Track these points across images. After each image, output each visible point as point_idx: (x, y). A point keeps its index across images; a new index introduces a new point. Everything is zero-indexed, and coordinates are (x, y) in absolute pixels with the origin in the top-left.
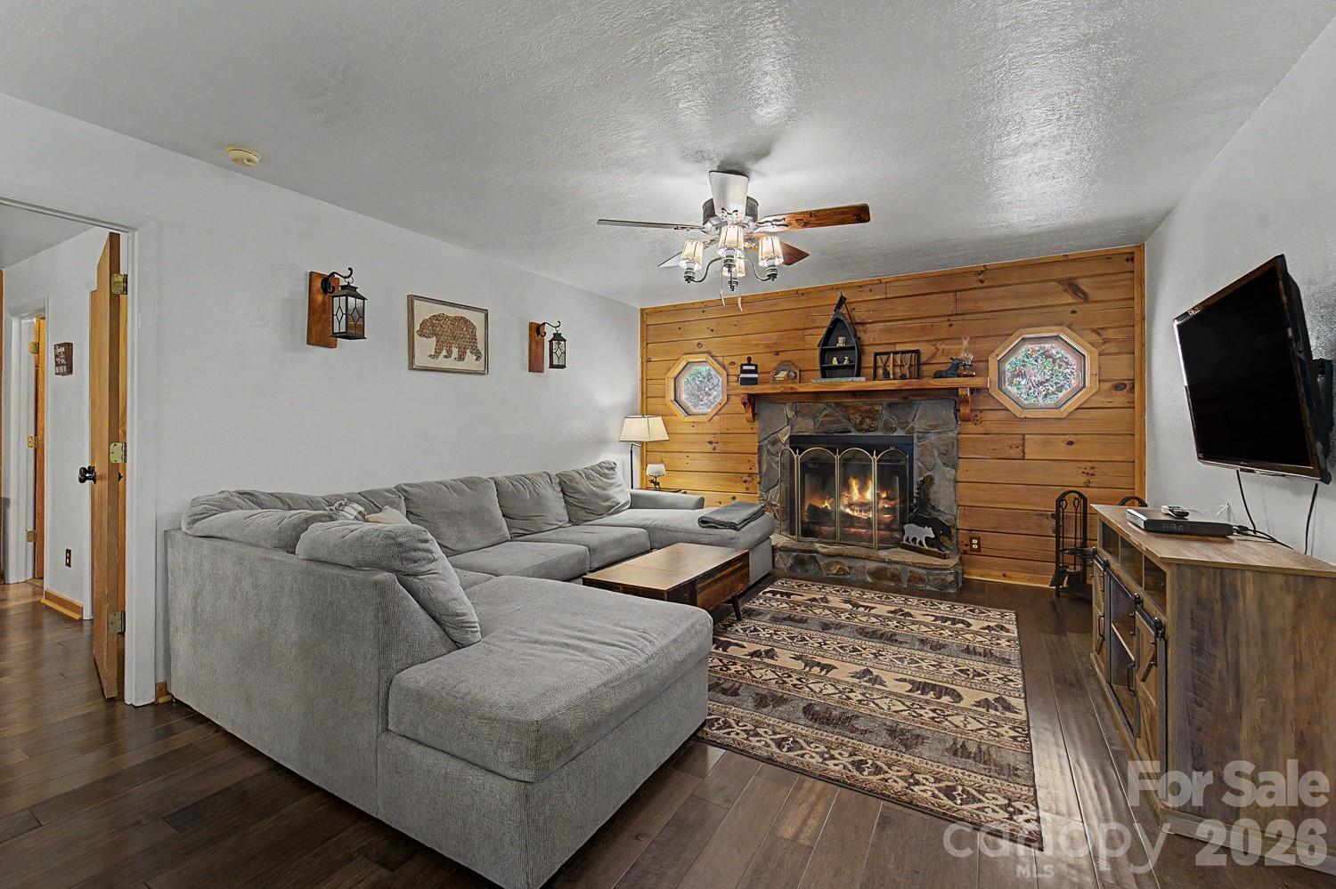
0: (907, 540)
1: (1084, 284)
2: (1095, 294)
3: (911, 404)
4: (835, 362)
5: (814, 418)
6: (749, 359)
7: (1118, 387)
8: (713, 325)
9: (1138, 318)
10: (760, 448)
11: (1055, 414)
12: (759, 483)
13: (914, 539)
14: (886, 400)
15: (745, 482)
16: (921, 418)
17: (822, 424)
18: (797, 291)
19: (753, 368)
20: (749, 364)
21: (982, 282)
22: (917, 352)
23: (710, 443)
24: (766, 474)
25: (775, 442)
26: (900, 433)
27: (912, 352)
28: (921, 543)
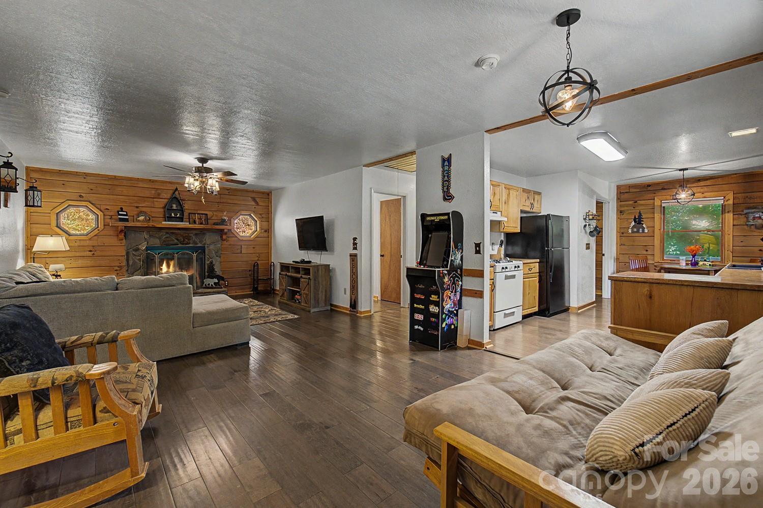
0: (205, 285)
1: (258, 200)
2: (260, 203)
3: (204, 234)
4: (173, 215)
5: (160, 238)
6: (122, 208)
7: (266, 231)
8: (92, 186)
9: (270, 212)
10: (128, 254)
11: (249, 239)
12: (127, 270)
13: (209, 284)
14: (195, 232)
15: (116, 270)
16: (208, 239)
17: (164, 241)
18: (150, 180)
19: (125, 213)
20: (122, 211)
21: (229, 193)
22: (207, 214)
23: (90, 251)
24: (132, 266)
25: (137, 250)
26: (199, 245)
27: (205, 214)
28: (212, 285)
